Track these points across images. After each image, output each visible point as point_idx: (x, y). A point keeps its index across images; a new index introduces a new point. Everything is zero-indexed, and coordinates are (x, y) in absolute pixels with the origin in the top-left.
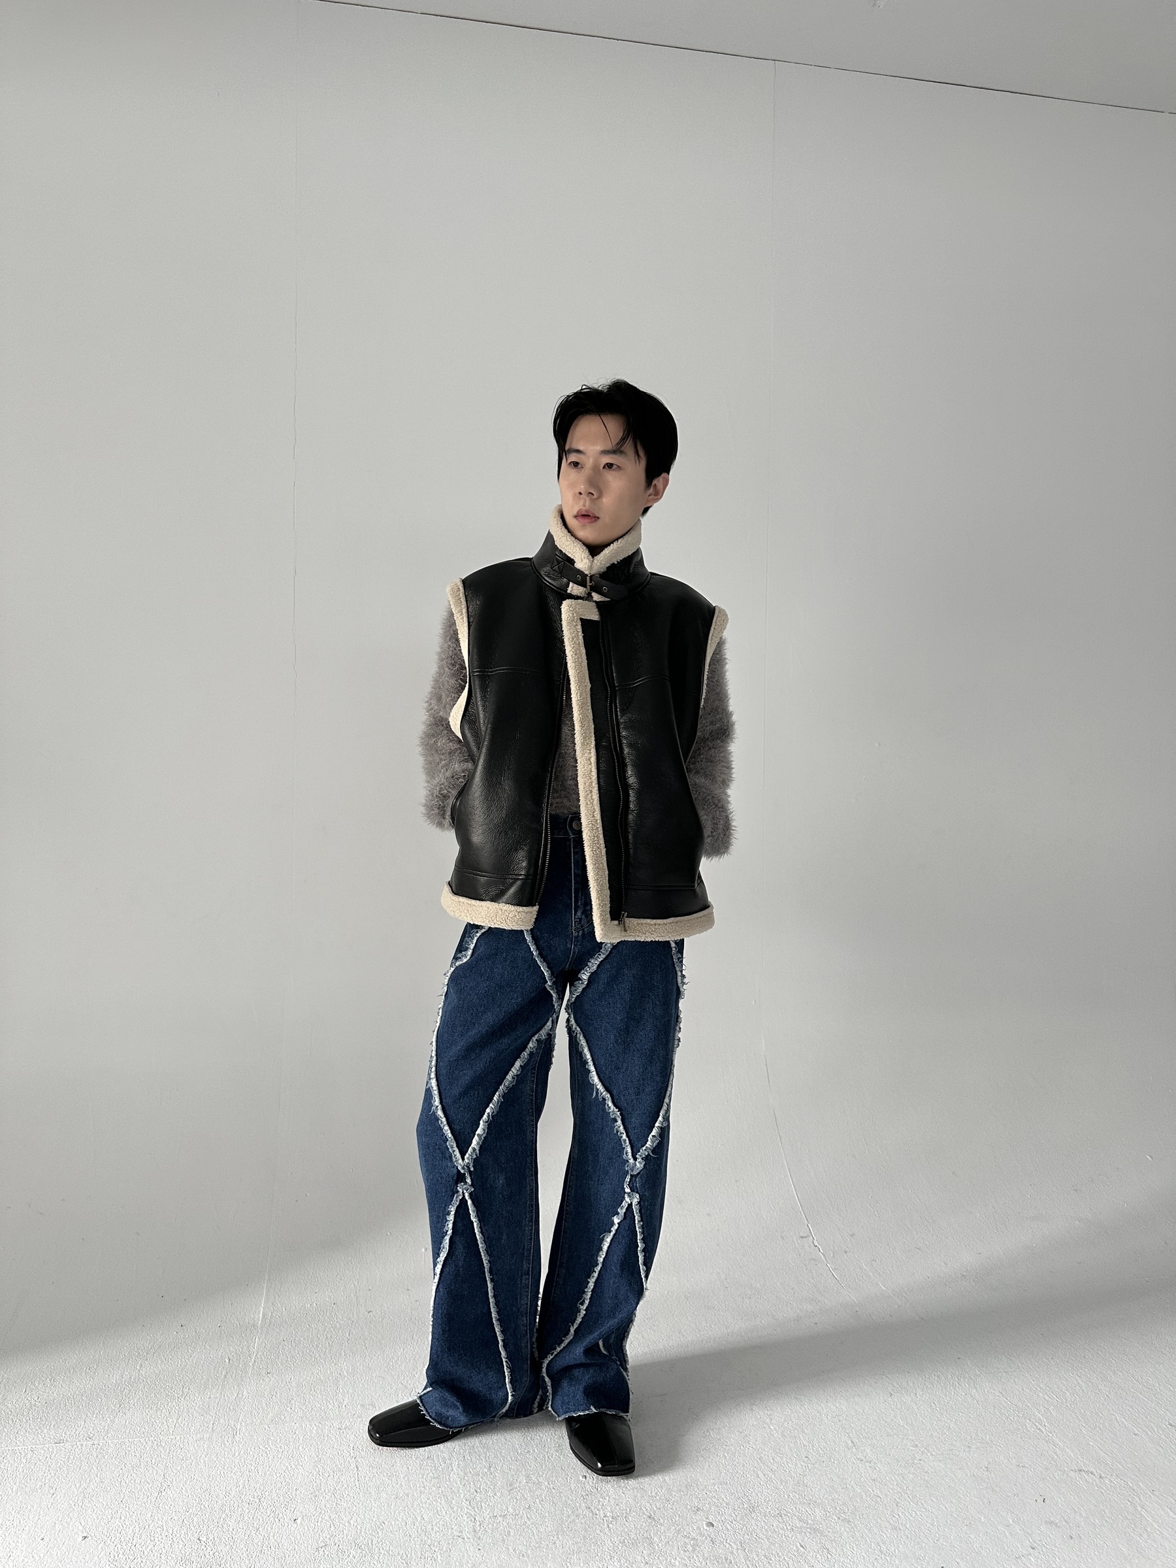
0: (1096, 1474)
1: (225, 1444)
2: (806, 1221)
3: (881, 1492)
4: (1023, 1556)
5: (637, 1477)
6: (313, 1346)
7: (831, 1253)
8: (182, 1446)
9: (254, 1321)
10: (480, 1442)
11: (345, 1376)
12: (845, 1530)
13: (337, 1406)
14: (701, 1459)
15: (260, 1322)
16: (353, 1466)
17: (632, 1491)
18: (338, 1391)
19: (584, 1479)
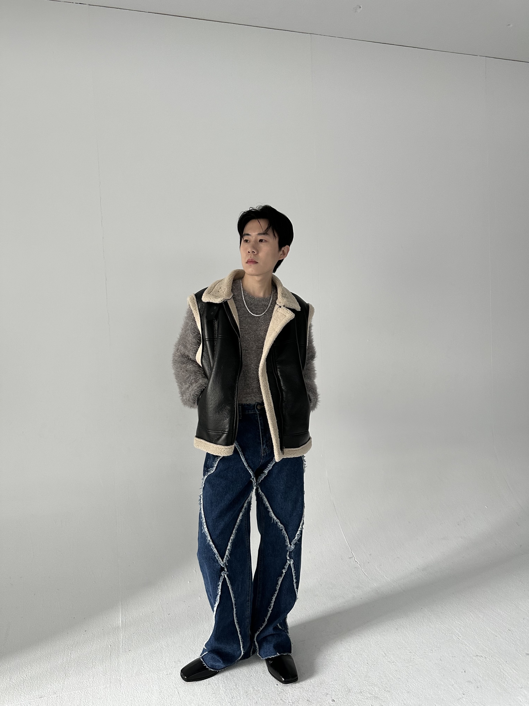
0: (483, 657)
1: (117, 689)
2: (351, 551)
3: (400, 676)
4: (460, 698)
5: (299, 682)
6: (147, 635)
7: (363, 564)
8: (98, 692)
9: (118, 625)
10: (230, 674)
11: (164, 648)
12: (388, 696)
13: (164, 663)
14: (324, 670)
15: (121, 625)
16: (177, 692)
17: (298, 689)
18: (162, 656)
19: (277, 686)
